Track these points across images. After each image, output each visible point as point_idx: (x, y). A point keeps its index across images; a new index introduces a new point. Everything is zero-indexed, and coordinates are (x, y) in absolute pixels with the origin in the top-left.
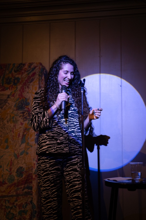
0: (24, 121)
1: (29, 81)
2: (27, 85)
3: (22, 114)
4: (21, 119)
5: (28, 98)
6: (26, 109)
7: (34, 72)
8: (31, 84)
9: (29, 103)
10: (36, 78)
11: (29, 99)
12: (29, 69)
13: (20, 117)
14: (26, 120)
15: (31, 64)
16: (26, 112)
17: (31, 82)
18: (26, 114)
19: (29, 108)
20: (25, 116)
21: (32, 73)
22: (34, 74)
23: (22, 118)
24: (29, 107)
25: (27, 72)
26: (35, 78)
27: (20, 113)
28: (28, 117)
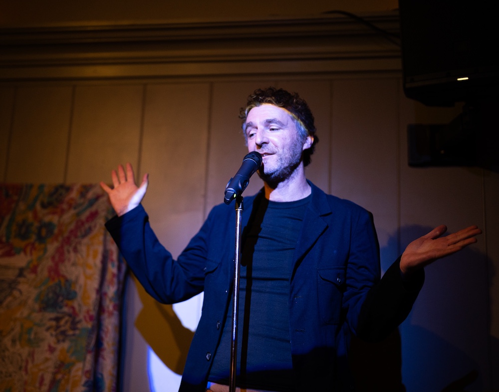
0: (58, 341)
1: (79, 234)
2: (73, 245)
3: (54, 323)
4: (52, 335)
5: (73, 278)
6: (65, 309)
7: (93, 209)
8: (86, 240)
9: (75, 293)
10: (98, 226)
11: (76, 282)
12: (82, 201)
13: (48, 329)
14: (64, 341)
15: (86, 189)
16: (67, 318)
17: (84, 236)
18: (66, 322)
19: (73, 308)
20: (63, 329)
21: (87, 213)
22: (94, 215)
23: (54, 333)
24: (76, 305)
25: (75, 208)
26: (95, 226)
27: (51, 319)
28: (71, 333)
